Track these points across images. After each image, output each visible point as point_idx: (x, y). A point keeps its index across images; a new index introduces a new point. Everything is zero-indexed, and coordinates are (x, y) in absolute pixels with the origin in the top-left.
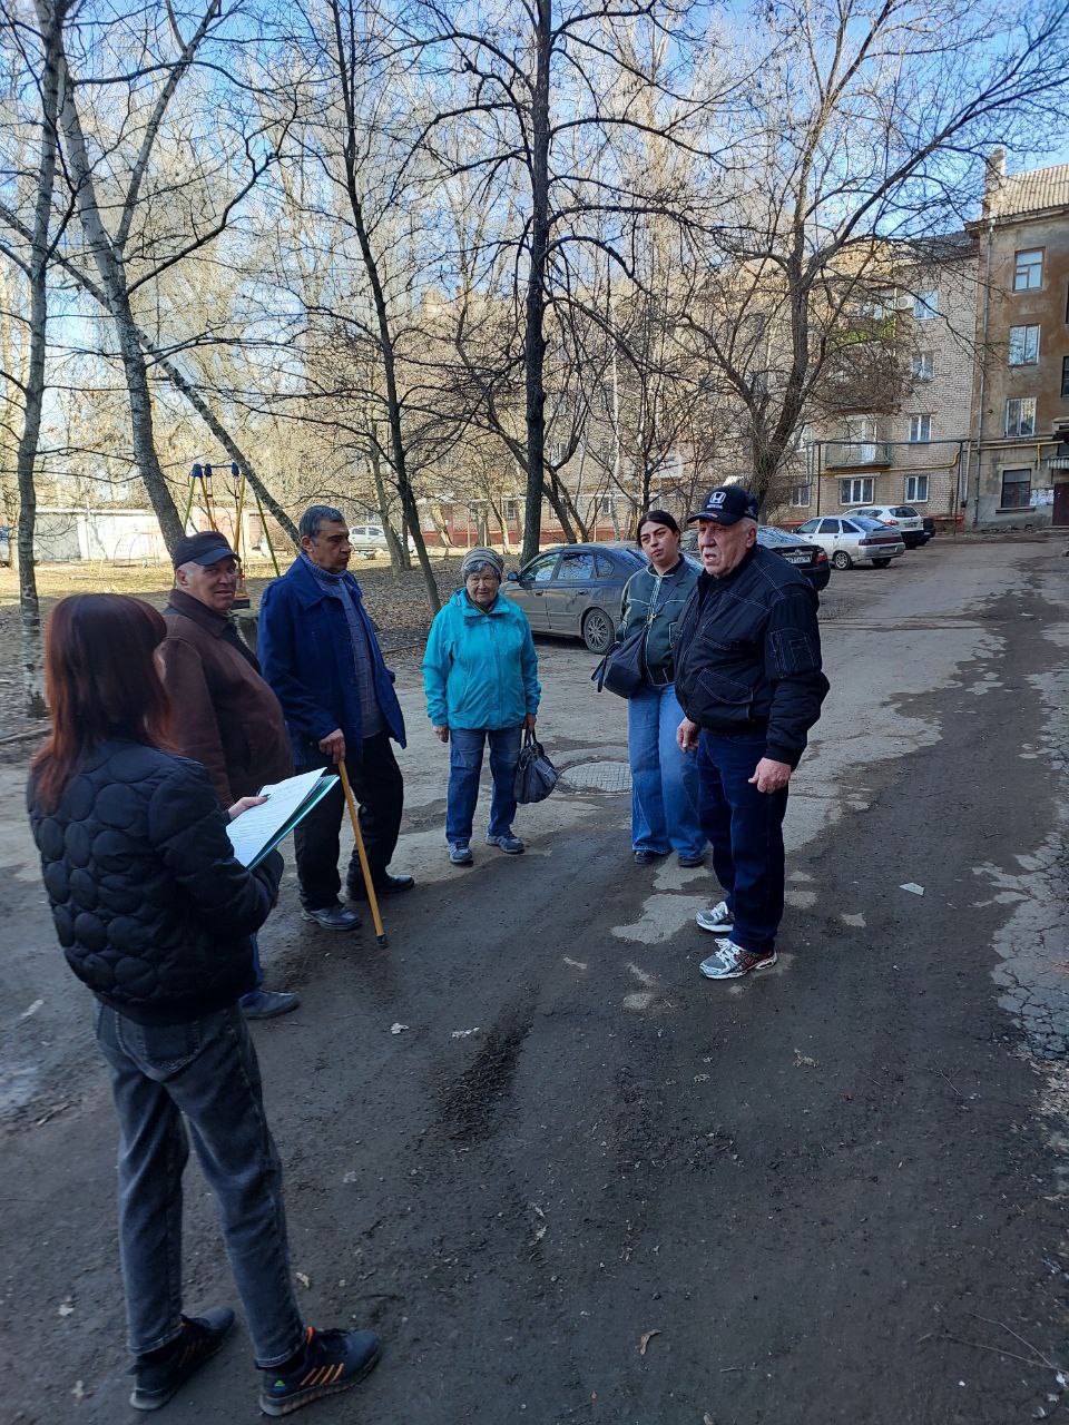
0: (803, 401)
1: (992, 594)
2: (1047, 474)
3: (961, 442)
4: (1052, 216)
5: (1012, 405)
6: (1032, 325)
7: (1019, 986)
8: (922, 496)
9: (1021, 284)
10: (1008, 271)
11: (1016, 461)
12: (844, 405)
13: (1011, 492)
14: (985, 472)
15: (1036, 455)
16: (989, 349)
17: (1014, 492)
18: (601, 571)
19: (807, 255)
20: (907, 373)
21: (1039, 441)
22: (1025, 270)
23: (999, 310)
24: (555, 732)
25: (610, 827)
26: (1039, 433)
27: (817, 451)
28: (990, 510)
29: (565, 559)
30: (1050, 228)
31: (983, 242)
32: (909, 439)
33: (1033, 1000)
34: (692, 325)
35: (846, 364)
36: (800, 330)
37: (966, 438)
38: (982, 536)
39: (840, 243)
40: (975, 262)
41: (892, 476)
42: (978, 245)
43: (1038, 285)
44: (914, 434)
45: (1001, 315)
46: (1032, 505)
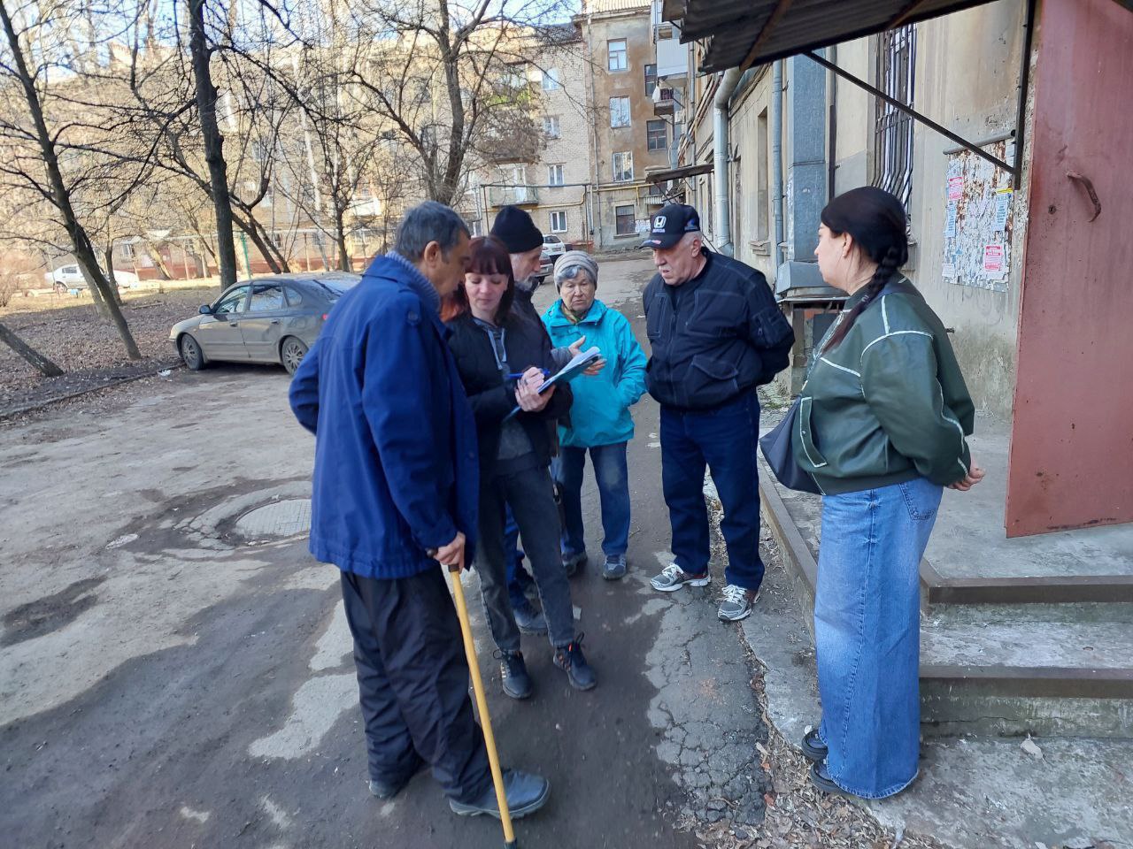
0: (464, 152)
1: (617, 302)
2: (644, 208)
3: (585, 185)
4: (628, 16)
5: (616, 158)
6: (623, 97)
7: (674, 725)
8: (563, 227)
9: (614, 66)
10: (603, 54)
11: (624, 199)
12: (498, 156)
13: (621, 222)
14: (604, 208)
15: (636, 194)
16: (596, 111)
17: (624, 222)
18: (292, 301)
19: (453, 30)
20: (541, 131)
21: (637, 184)
22: (615, 55)
23: (601, 84)
24: (236, 473)
25: (275, 588)
26: (638, 178)
27: (482, 193)
28: (610, 236)
29: (256, 292)
30: (628, 24)
31: (585, 31)
32: (549, 184)
33: (690, 742)
34: (363, 83)
35: (495, 122)
36: (455, 93)
37: (589, 182)
38: (606, 257)
39: (478, 21)
40: (580, 45)
41: (540, 211)
42: (581, 35)
43: (625, 67)
44: (552, 179)
45: (603, 88)
46: (637, 231)
